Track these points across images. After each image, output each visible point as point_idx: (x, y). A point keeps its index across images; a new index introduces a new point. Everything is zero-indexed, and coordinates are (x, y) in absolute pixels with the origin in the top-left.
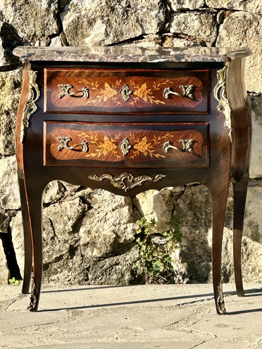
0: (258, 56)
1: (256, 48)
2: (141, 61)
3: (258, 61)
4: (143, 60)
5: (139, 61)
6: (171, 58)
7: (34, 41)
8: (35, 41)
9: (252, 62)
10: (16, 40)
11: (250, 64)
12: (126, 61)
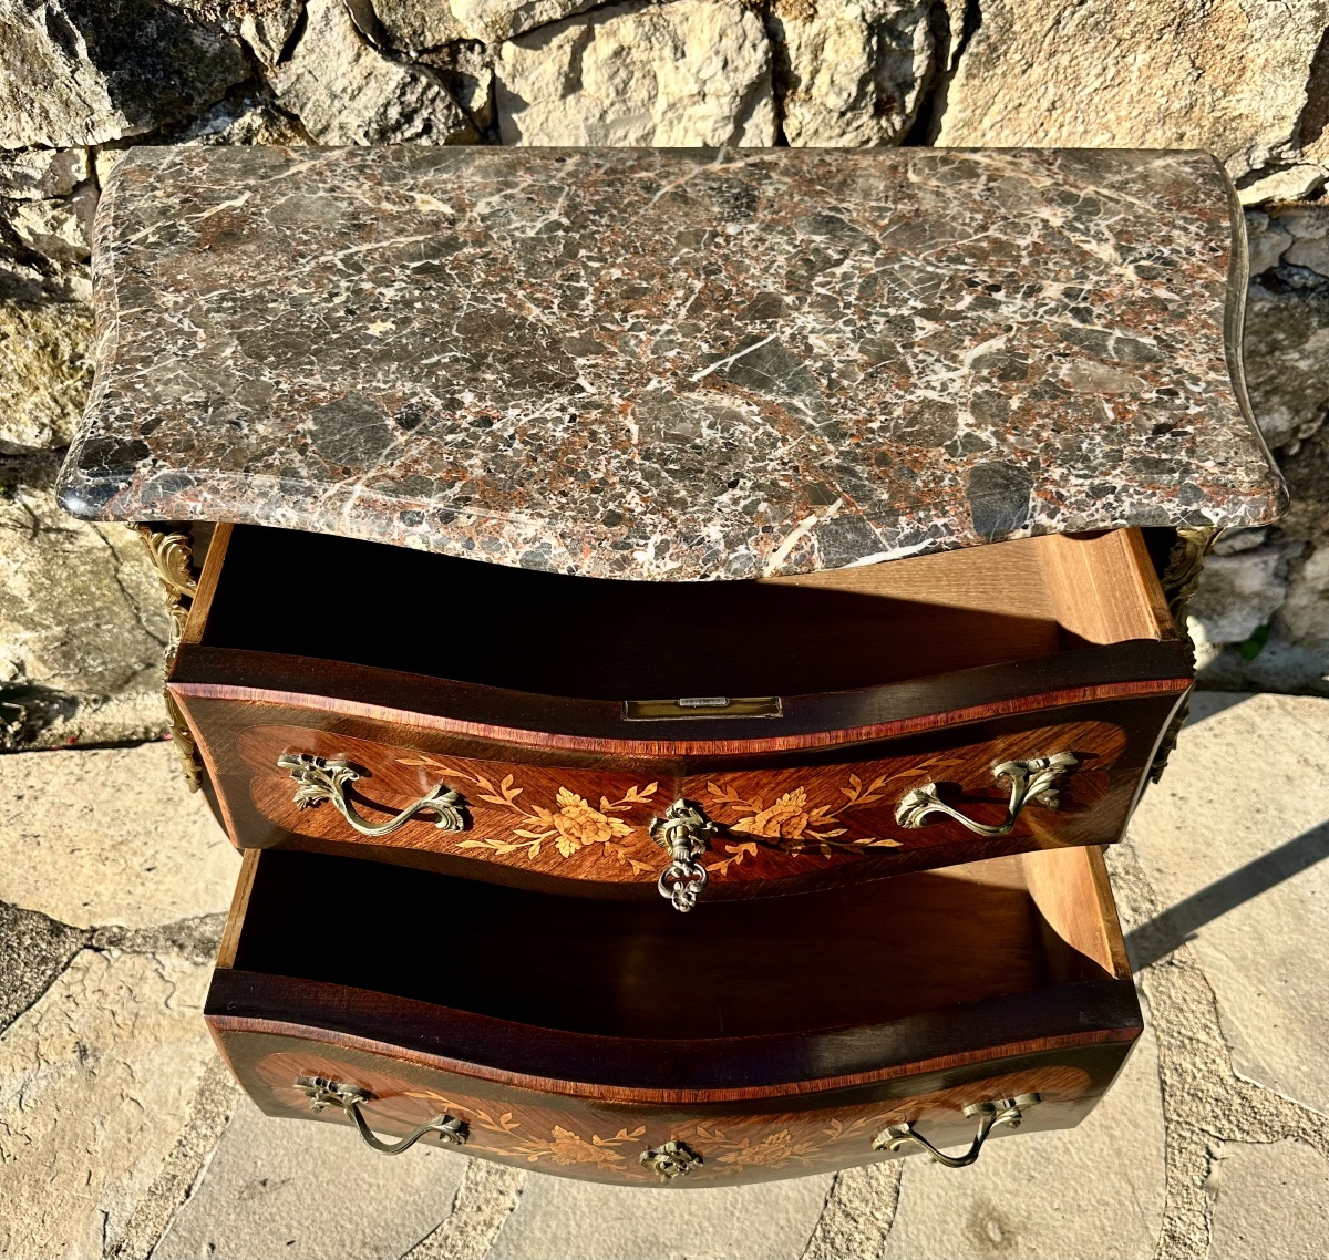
0: (1142, 47)
1: (1140, 20)
2: (778, 573)
3: (1134, 68)
4: (787, 572)
5: (767, 573)
6: (951, 533)
7: (232, 15)
8: (238, 14)
9: (1111, 72)
10: (150, 15)
11: (1101, 79)
12: (687, 580)
